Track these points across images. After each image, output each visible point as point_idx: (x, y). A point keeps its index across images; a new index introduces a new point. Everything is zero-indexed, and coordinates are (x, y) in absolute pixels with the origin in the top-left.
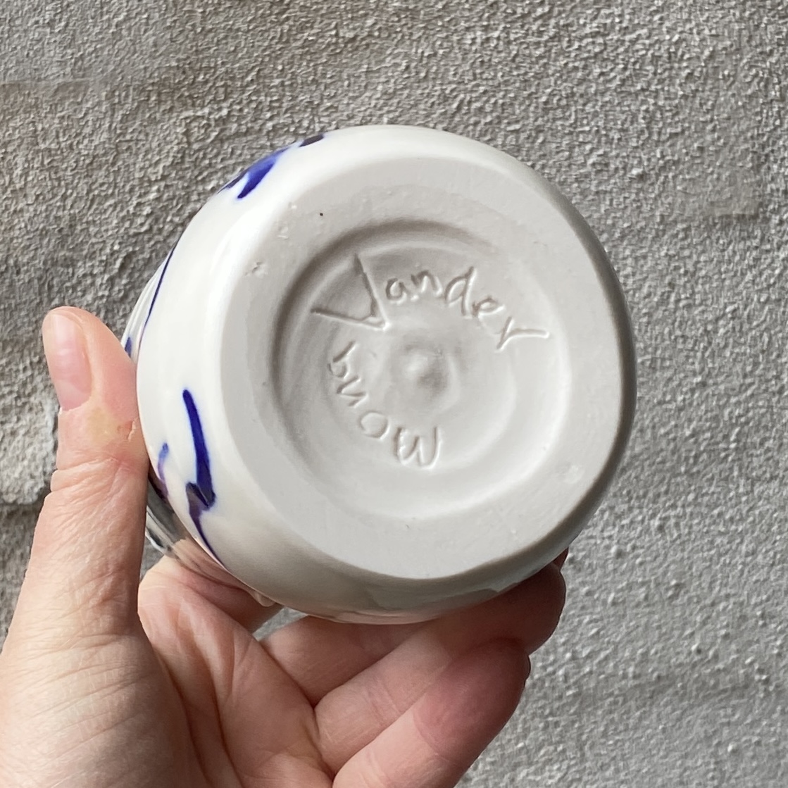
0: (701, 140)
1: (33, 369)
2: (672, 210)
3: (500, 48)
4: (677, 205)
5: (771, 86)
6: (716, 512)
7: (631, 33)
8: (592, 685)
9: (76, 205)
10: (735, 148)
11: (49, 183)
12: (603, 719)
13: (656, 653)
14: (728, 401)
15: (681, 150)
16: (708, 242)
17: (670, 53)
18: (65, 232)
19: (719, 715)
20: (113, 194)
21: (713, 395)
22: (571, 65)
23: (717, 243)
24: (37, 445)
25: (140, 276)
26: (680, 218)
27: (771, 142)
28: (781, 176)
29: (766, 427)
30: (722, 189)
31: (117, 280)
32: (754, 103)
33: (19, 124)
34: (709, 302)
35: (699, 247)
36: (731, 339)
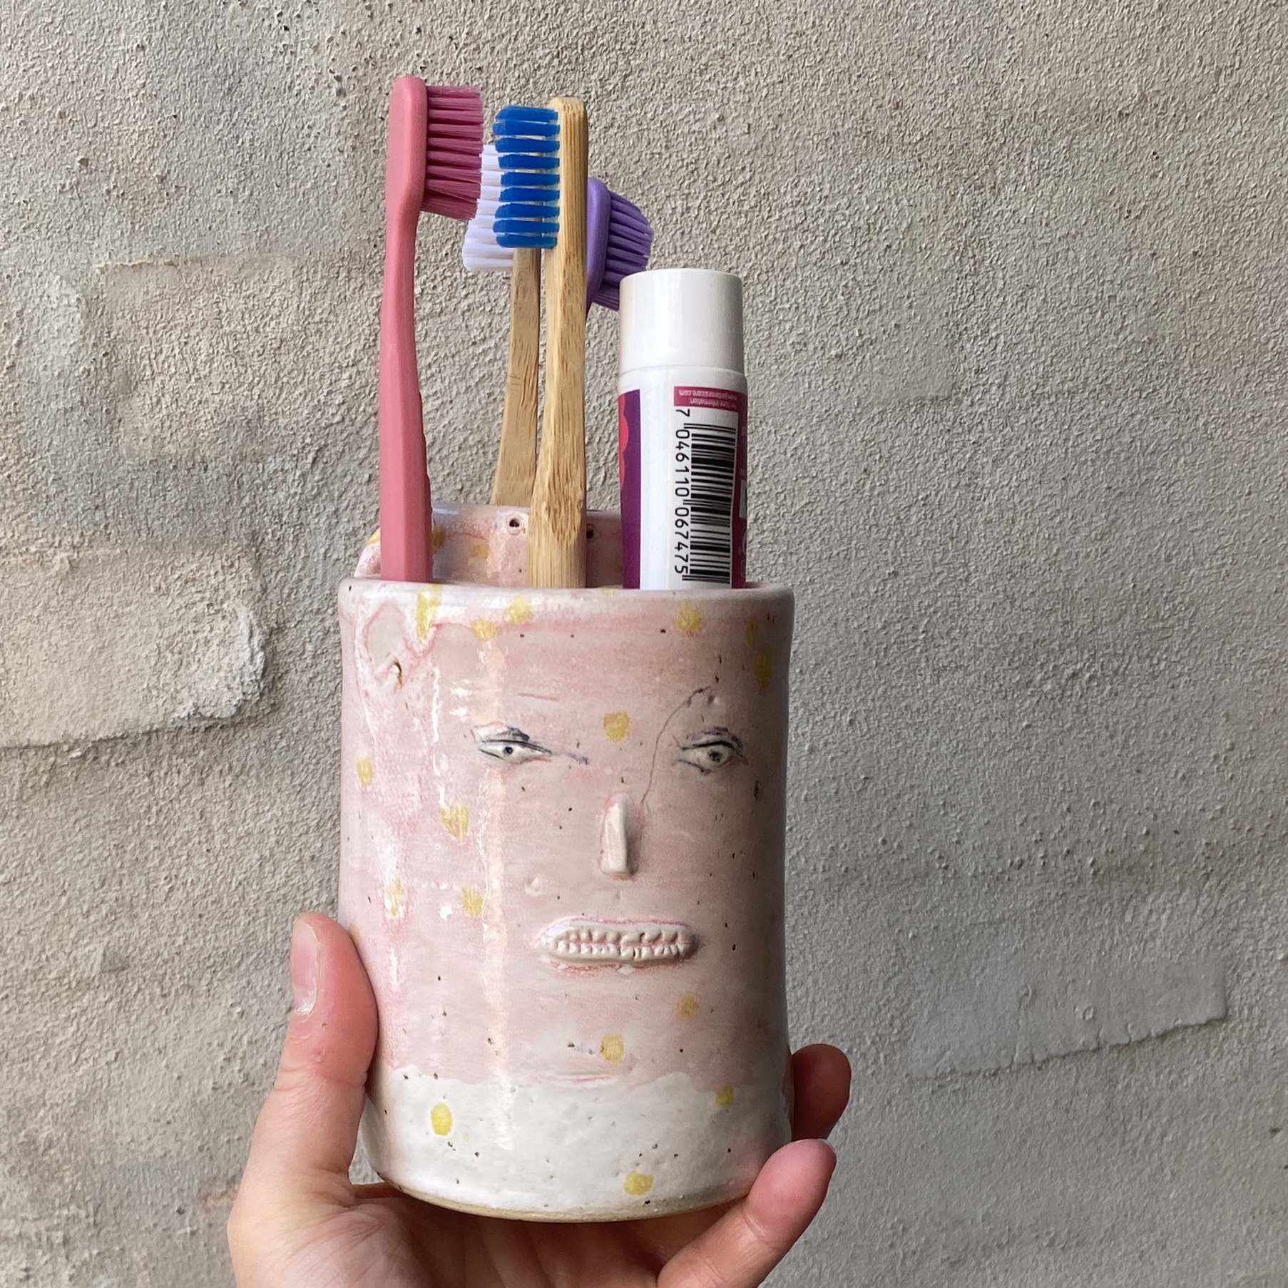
1: (224, 574)
3: (701, 217)
4: (873, 388)
6: (903, 704)
7: (831, 203)
9: (264, 395)
10: (932, 326)
11: (236, 371)
18: (254, 423)
20: (302, 382)
22: (770, 237)
31: (309, 477)
33: (202, 305)
34: (902, 489)
35: (894, 431)
36: (922, 528)
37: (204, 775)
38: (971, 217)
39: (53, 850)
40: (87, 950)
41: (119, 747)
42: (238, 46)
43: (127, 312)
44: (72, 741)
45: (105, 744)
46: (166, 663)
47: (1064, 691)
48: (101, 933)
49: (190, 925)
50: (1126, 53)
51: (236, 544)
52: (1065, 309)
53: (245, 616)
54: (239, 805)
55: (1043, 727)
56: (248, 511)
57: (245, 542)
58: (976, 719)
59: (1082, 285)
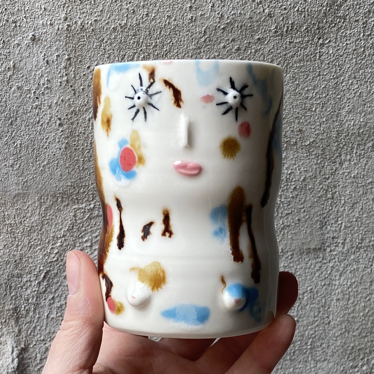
0: (299, 216)
2: (286, 246)
5: (328, 192)
15: (290, 220)
16: (301, 260)
17: (287, 178)
21: (302, 326)
23: (304, 260)
24: (4, 360)
25: (53, 281)
26: (289, 250)
27: (327, 217)
28: (331, 231)
29: (323, 339)
30: (307, 237)
32: (321, 200)
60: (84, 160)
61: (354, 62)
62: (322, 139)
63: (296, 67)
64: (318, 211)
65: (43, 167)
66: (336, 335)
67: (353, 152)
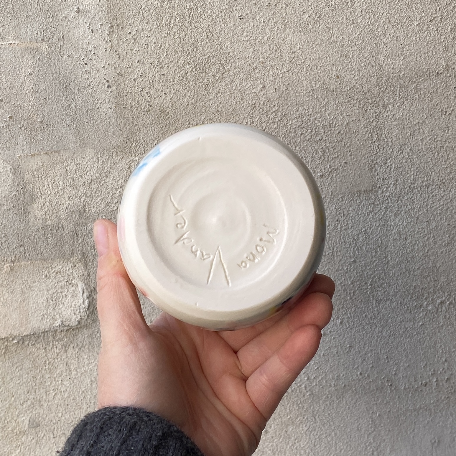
0: (346, 159)
1: (72, 269)
2: (336, 189)
4: (338, 187)
5: (374, 135)
6: (364, 315)
7: (313, 116)
8: (317, 391)
9: (86, 201)
10: (361, 162)
11: (74, 192)
12: (322, 405)
13: (343, 376)
14: (366, 268)
15: (338, 164)
16: (352, 202)
17: (330, 124)
18: (82, 211)
19: (372, 400)
20: (101, 194)
21: (360, 266)
22: (288, 131)
23: (356, 202)
24: (76, 301)
26: (340, 193)
27: (376, 159)
28: (381, 173)
29: (383, 279)
30: (356, 180)
32: (367, 143)
33: (59, 168)
34: (355, 227)
35: (348, 204)
36: (365, 242)
37: (67, 348)
38: (375, 119)
39: (8, 379)
40: (23, 419)
41: (32, 338)
42: (68, 71)
43: (30, 172)
44: (13, 337)
45: (26, 337)
46: (50, 305)
47: (437, 310)
48: (28, 412)
49: (64, 409)
50: (438, 49)
51: (76, 258)
52: (421, 152)
53: (81, 285)
54: (82, 360)
55: (429, 325)
56: (81, 245)
57: (80, 257)
58: (398, 321)
59: (427, 142)
60: (133, 117)
61: (388, 8)
62: (362, 84)
63: (329, 17)
64: (365, 154)
65: (97, 125)
66: (397, 275)
67: (396, 95)
